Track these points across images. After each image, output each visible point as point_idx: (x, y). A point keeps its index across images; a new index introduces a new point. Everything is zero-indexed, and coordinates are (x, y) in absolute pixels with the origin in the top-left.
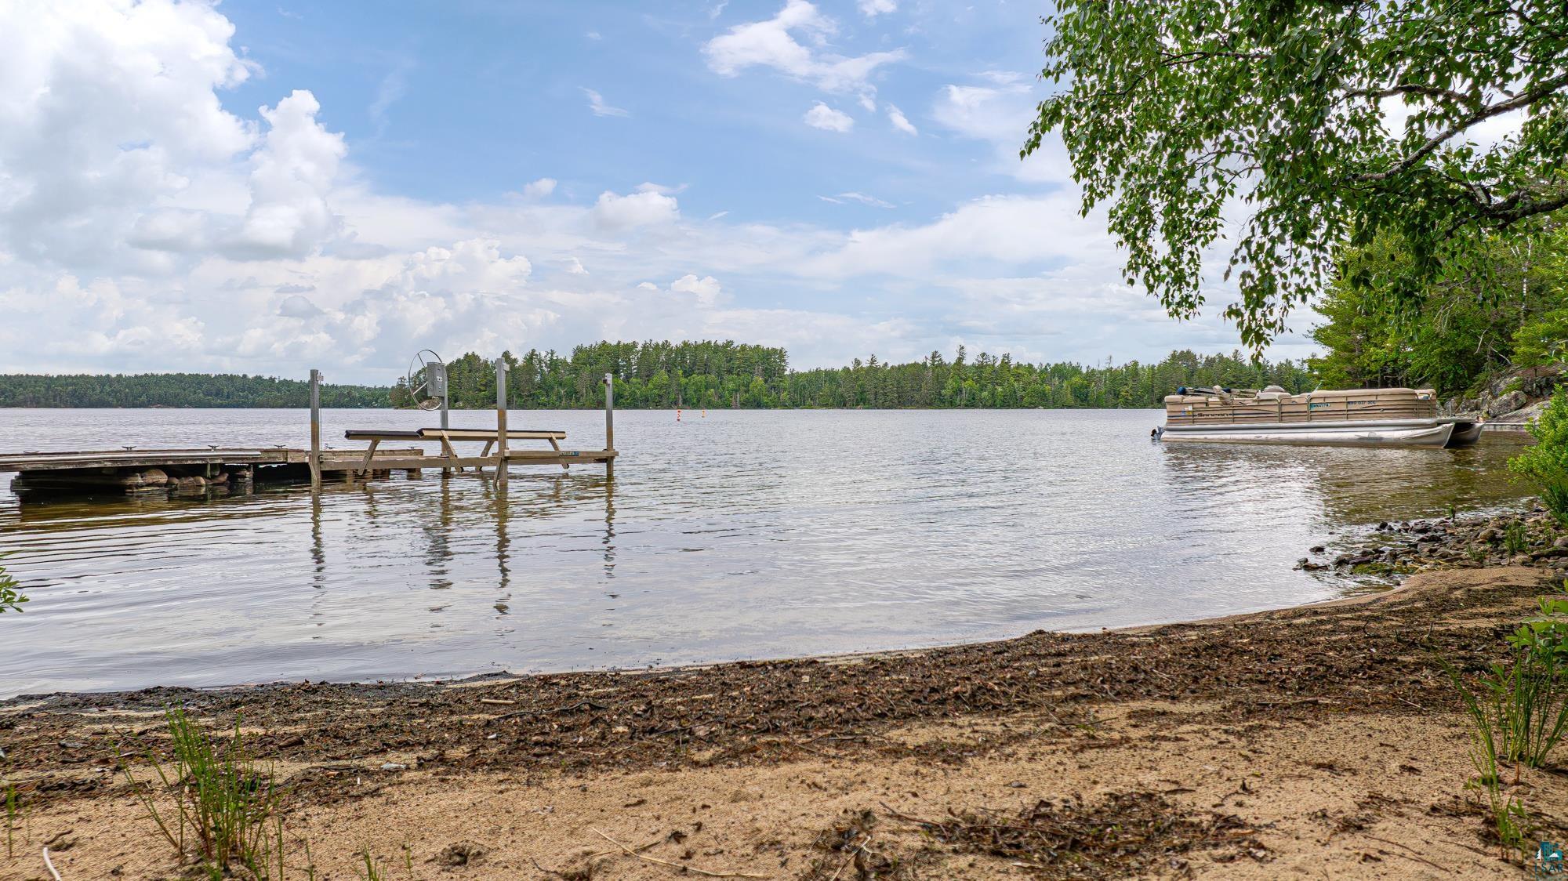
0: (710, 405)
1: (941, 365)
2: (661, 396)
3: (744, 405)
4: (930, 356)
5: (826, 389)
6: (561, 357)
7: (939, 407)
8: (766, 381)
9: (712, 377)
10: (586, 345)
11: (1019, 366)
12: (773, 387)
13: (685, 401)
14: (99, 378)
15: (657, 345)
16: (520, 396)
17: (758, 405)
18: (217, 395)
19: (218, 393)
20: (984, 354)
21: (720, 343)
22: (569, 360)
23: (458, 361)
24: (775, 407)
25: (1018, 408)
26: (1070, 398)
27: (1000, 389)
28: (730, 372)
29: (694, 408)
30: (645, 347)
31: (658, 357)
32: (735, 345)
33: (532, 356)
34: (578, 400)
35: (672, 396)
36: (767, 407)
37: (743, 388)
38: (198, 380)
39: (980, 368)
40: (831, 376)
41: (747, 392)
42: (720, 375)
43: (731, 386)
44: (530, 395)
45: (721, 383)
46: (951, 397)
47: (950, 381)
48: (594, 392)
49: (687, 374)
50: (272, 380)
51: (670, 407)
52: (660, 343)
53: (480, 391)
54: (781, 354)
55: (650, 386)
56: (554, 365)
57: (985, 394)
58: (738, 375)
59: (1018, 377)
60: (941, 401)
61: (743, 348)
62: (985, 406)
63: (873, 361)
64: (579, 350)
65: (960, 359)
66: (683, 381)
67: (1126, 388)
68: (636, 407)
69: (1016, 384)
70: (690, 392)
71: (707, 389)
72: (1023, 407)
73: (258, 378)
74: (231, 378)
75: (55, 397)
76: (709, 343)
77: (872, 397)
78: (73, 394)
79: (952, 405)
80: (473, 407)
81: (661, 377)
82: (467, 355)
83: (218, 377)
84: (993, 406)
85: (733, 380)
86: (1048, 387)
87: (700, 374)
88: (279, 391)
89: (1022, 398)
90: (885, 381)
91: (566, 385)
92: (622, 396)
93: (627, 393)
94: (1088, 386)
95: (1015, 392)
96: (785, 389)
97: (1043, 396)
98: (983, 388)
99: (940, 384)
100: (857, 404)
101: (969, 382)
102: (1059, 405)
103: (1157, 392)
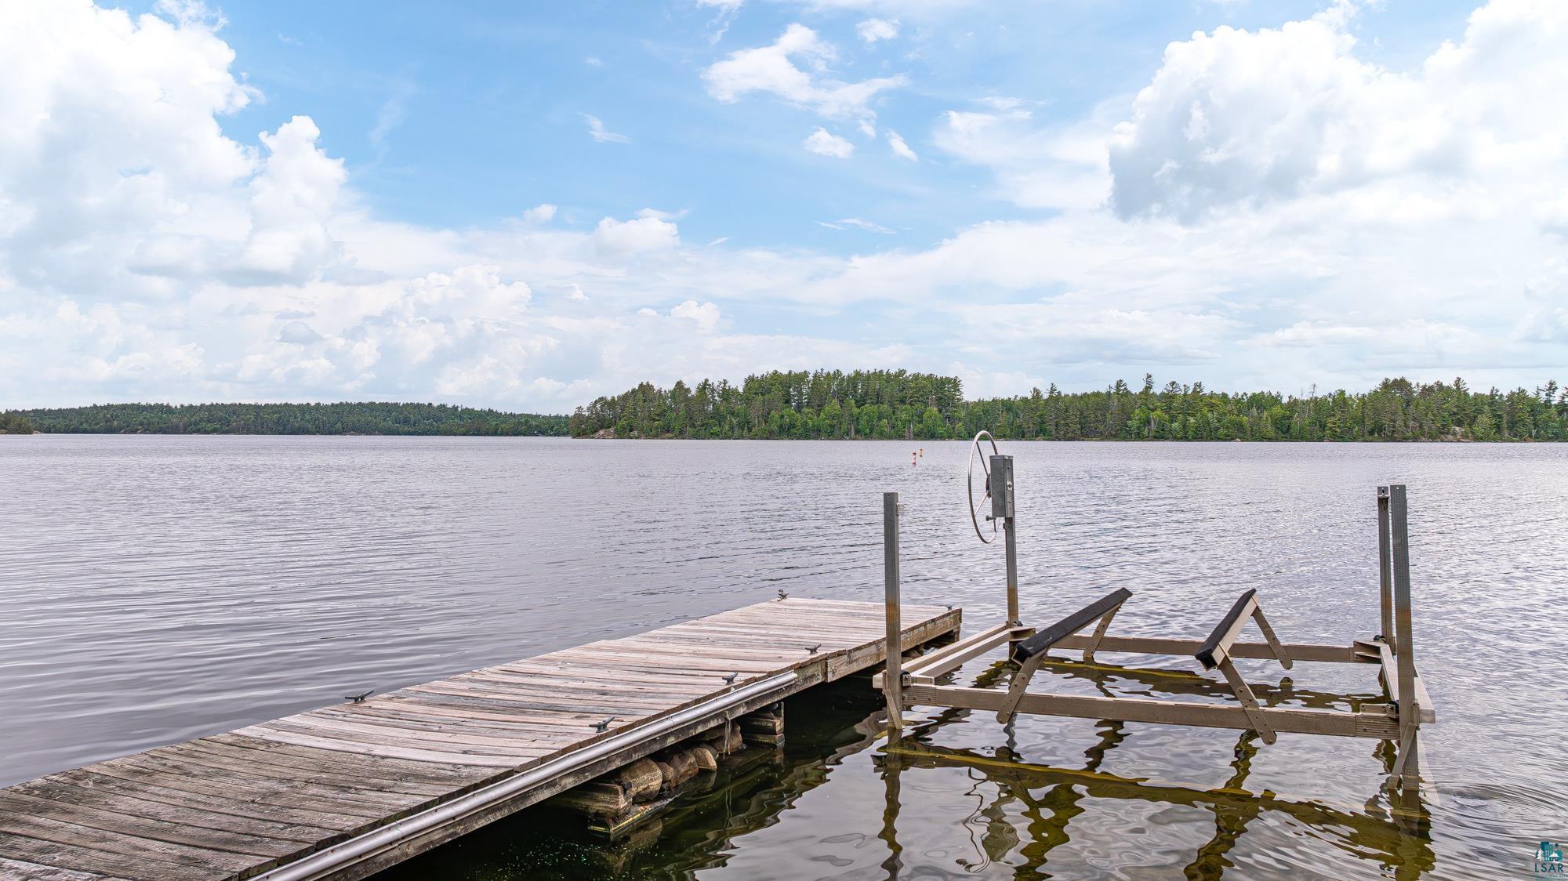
0: (882, 436)
1: (1127, 393)
2: (832, 427)
3: (918, 436)
4: (1114, 385)
5: (1003, 419)
6: (733, 386)
7: (1124, 439)
8: (940, 411)
9: (885, 407)
10: (758, 375)
11: (1212, 395)
12: (948, 417)
13: (857, 432)
14: (300, 406)
15: (829, 374)
16: (693, 426)
17: (933, 436)
18: (405, 422)
19: (406, 421)
20: (1173, 383)
21: (893, 371)
22: (741, 390)
23: (634, 391)
24: (950, 438)
25: (1212, 440)
26: (1270, 430)
27: (1192, 420)
28: (903, 402)
29: (866, 439)
30: (815, 376)
31: (829, 386)
32: (907, 374)
33: (705, 386)
34: (750, 430)
35: (844, 427)
36: (942, 438)
37: (915, 418)
38: (387, 408)
39: (1168, 397)
40: (1008, 406)
41: (920, 422)
42: (892, 405)
43: (904, 416)
44: (702, 426)
45: (894, 412)
46: (1139, 428)
47: (1137, 411)
48: (766, 422)
49: (860, 403)
50: (455, 408)
51: (842, 438)
52: (832, 372)
53: (655, 420)
54: (955, 383)
55: (822, 415)
56: (727, 394)
57: (1175, 425)
58: (911, 405)
59: (1212, 407)
60: (1127, 431)
61: (916, 377)
62: (1175, 439)
63: (1053, 390)
64: (751, 380)
65: (1148, 388)
66: (856, 410)
67: (1334, 419)
68: (807, 438)
69: (1210, 415)
70: (863, 422)
71: (880, 419)
72: (1219, 439)
73: (442, 407)
74: (418, 406)
75: (262, 423)
76: (881, 371)
77: (1053, 428)
78: (278, 422)
79: (1139, 437)
80: (648, 437)
81: (833, 406)
82: (641, 385)
83: (406, 405)
84: (1185, 438)
85: (906, 410)
86: (1245, 418)
87: (872, 403)
88: (461, 419)
89: (1217, 429)
90: (1067, 411)
91: (738, 415)
92: (794, 426)
93: (799, 423)
94: (1290, 417)
95: (1208, 423)
96: (960, 419)
97: (1240, 427)
98: (1173, 419)
99: (1126, 415)
100: (1037, 436)
101: (1159, 412)
102: (1258, 437)
103: (1369, 423)
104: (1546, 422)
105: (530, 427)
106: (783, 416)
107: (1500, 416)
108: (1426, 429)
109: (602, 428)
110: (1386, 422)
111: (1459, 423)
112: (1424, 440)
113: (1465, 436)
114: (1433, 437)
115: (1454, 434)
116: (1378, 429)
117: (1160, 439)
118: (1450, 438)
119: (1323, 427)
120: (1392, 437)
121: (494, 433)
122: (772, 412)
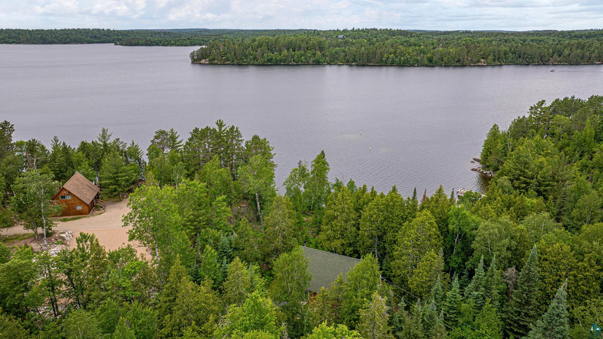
0: (302, 63)
2: (285, 59)
3: (314, 62)
5: (342, 56)
8: (320, 52)
9: (302, 52)
12: (324, 56)
13: (294, 61)
16: (237, 59)
17: (319, 62)
18: (95, 38)
19: (95, 37)
24: (325, 63)
26: (426, 62)
27: (402, 58)
28: (307, 48)
34: (256, 60)
35: (289, 59)
36: (322, 63)
37: (313, 56)
38: (86, 32)
42: (304, 50)
43: (309, 55)
44: (240, 59)
45: (305, 53)
46: (385, 60)
47: (385, 55)
48: (262, 57)
49: (294, 51)
53: (223, 57)
55: (282, 56)
57: (397, 60)
58: (311, 51)
59: (409, 53)
60: (382, 61)
62: (397, 65)
66: (293, 53)
67: (446, 58)
68: (277, 65)
69: (409, 57)
70: (295, 58)
71: (301, 56)
73: (108, 30)
74: (98, 30)
75: (34, 39)
77: (358, 60)
79: (386, 63)
81: (285, 52)
83: (93, 30)
85: (309, 53)
86: (419, 58)
87: (298, 50)
89: (410, 61)
90: (363, 54)
91: (252, 55)
92: (272, 59)
93: (274, 58)
94: (432, 57)
95: (408, 59)
96: (327, 56)
97: (417, 61)
98: (396, 57)
99: (382, 56)
100: (353, 62)
101: (392, 55)
102: (422, 64)
103: (456, 60)
104: (508, 57)
105: (152, 42)
106: (268, 56)
107: (495, 56)
108: (473, 61)
109: (203, 59)
110: (461, 58)
111: (483, 58)
112: (472, 64)
113: (484, 63)
114: (475, 64)
115: (481, 62)
116: (459, 61)
117: (392, 64)
118: (480, 64)
119: (442, 60)
120: (463, 64)
121: (137, 45)
122: (265, 54)
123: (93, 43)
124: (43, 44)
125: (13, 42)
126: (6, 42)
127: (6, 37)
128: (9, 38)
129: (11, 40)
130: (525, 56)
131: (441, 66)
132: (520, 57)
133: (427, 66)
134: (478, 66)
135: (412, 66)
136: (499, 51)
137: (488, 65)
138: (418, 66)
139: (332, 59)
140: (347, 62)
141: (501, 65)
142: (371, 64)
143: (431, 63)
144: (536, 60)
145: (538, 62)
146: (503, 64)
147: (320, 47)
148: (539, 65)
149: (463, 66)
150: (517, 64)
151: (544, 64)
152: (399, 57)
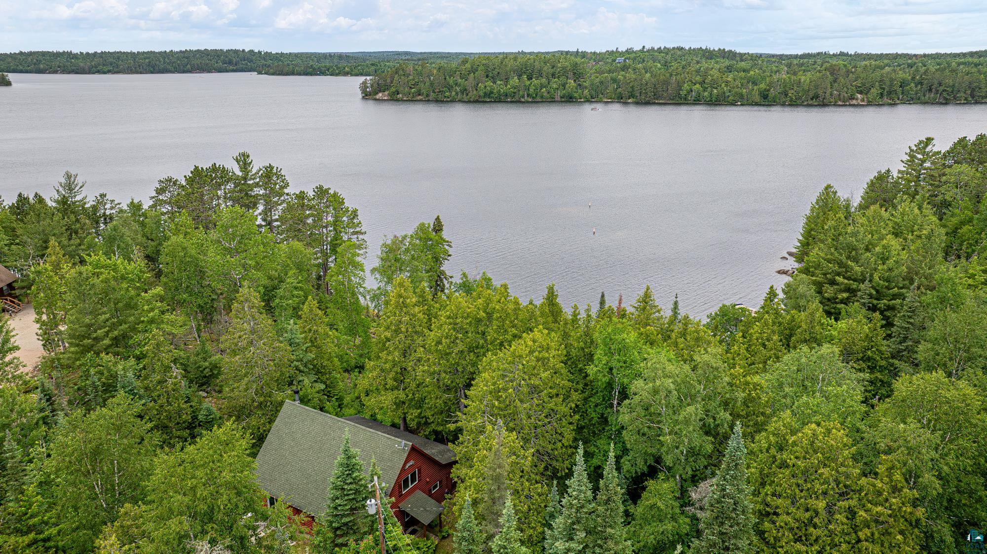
0: (542, 99)
2: (515, 93)
3: (563, 98)
5: (611, 88)
8: (575, 83)
9: (544, 80)
12: (580, 86)
13: (528, 96)
14: (160, 53)
16: (434, 92)
17: (571, 98)
19: (230, 62)
24: (581, 99)
25: (725, 103)
26: (757, 98)
27: (715, 91)
28: (553, 75)
34: (467, 94)
35: (521, 93)
36: (576, 100)
37: (561, 87)
38: (217, 54)
40: (613, 80)
41: (564, 90)
42: (548, 78)
43: (555, 86)
44: (440, 92)
45: (549, 84)
46: (685, 94)
47: (686, 85)
48: (476, 90)
49: (530, 78)
50: (260, 52)
53: (411, 88)
55: (509, 86)
57: (706, 94)
58: (559, 79)
59: (727, 82)
60: (679, 97)
62: (705, 103)
66: (528, 83)
67: (792, 91)
69: (725, 88)
70: (531, 90)
71: (541, 88)
72: (729, 102)
73: (251, 51)
74: (236, 52)
75: (139, 66)
77: (638, 95)
78: (149, 64)
79: (685, 103)
81: (515, 81)
83: (228, 51)
84: (710, 101)
85: (556, 82)
86: (745, 90)
87: (537, 79)
89: (729, 96)
90: (646, 84)
91: (460, 85)
92: (492, 93)
93: (495, 91)
94: (769, 90)
95: (724, 93)
96: (586, 88)
97: (741, 96)
98: (705, 90)
99: (680, 87)
100: (629, 98)
101: (698, 86)
102: (750, 101)
103: (811, 94)
104: (908, 91)
105: (314, 69)
106: (485, 87)
107: (884, 89)
108: (842, 97)
109: (380, 91)
110: (820, 92)
111: (861, 92)
112: (840, 103)
113: (863, 100)
114: (845, 101)
115: (857, 99)
116: (816, 97)
117: (697, 102)
118: (854, 102)
119: (786, 95)
120: (823, 101)
121: (292, 73)
122: (480, 84)
123: (227, 71)
124: (152, 73)
125: (109, 72)
126: (99, 72)
127: (99, 65)
128: (104, 65)
129: (106, 69)
130: (941, 88)
131: (783, 105)
132: (930, 90)
133: (757, 104)
134: (850, 105)
135: (733, 104)
136: (892, 80)
137: (870, 104)
138: (742, 105)
139: (593, 93)
140: (618, 98)
141: (895, 104)
142: (661, 101)
143: (766, 100)
144: (962, 94)
145: (966, 99)
146: (898, 102)
147: (574, 74)
148: (967, 103)
149: (824, 105)
150: (925, 103)
151: (976, 103)
152: (709, 89)
